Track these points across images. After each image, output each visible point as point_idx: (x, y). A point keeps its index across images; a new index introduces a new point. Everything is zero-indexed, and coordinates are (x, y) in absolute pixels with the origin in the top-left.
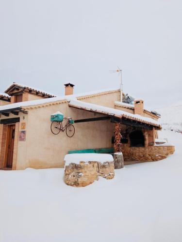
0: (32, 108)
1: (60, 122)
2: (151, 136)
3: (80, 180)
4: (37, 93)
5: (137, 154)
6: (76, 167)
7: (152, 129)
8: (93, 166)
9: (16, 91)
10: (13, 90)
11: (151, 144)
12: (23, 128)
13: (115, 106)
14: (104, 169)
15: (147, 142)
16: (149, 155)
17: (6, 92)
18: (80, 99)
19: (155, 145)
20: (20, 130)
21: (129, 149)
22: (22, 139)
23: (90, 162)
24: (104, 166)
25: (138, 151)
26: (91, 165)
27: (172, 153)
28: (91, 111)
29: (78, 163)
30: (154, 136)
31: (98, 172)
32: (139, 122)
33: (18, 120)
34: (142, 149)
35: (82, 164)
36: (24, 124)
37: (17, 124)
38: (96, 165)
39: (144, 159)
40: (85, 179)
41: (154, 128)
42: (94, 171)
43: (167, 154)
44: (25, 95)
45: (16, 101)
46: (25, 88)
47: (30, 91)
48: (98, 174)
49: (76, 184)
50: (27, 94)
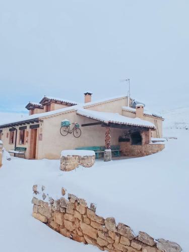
0: (46, 118)
1: (67, 126)
2: (147, 136)
3: (67, 167)
4: (61, 103)
5: (136, 151)
6: (65, 159)
7: (148, 130)
8: (75, 158)
9: (46, 102)
10: (45, 102)
11: (147, 142)
12: (41, 132)
13: (123, 110)
14: (83, 161)
15: (144, 141)
16: (145, 151)
17: (40, 103)
18: (87, 108)
19: (151, 143)
20: (40, 133)
21: (131, 146)
22: (40, 139)
23: (73, 156)
24: (83, 159)
25: (137, 148)
26: (74, 158)
27: (161, 150)
28: (90, 118)
29: (66, 156)
30: (150, 136)
31: (79, 162)
32: (135, 127)
33: (38, 126)
34: (139, 147)
35: (68, 157)
36: (41, 129)
37: (38, 129)
38: (77, 157)
39: (141, 154)
40: (70, 167)
41: (150, 129)
42: (76, 162)
43: (157, 151)
44: (52, 105)
45: (47, 111)
46: (51, 100)
47: (56, 102)
48: (79, 163)
49: (65, 169)
50: (53, 104)
